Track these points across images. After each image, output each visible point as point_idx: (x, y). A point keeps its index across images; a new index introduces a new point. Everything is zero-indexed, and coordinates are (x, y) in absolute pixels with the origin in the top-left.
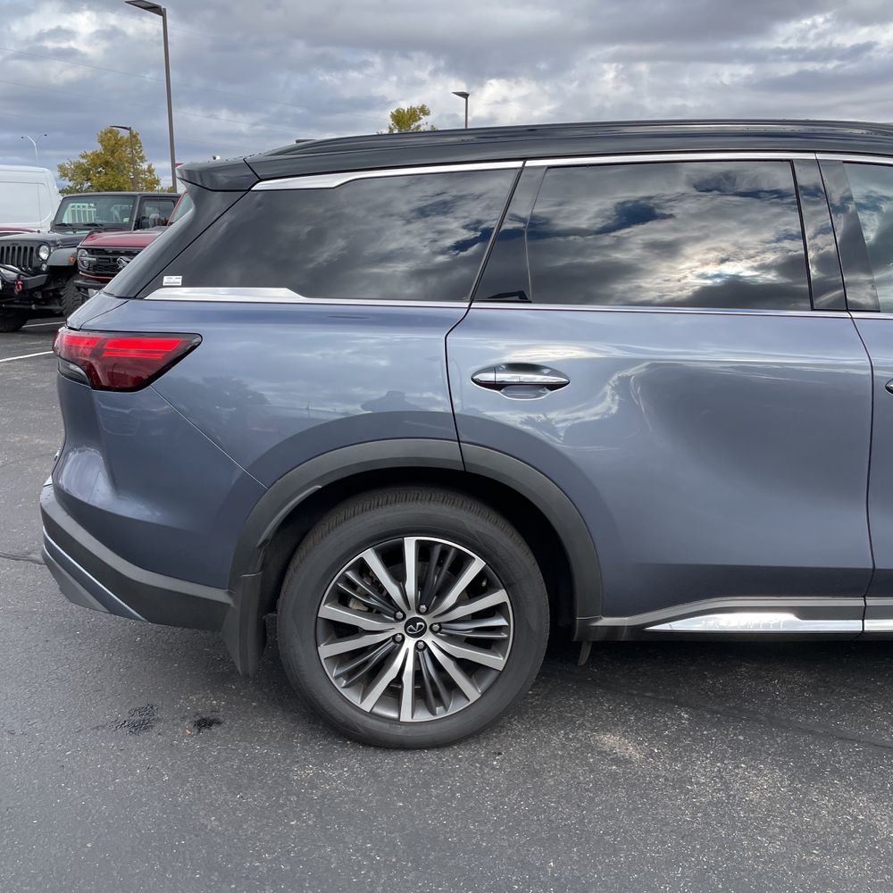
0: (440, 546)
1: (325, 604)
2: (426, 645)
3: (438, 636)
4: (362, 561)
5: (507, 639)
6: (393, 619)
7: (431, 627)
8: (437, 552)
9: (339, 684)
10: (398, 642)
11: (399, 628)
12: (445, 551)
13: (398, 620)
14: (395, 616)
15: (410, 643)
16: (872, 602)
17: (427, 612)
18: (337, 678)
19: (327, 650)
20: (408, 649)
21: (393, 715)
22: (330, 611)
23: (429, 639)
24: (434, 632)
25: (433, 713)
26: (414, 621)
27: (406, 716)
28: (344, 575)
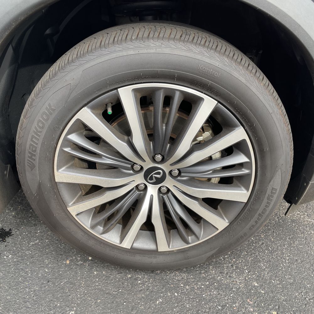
0: (162, 91)
1: (58, 169)
2: (169, 190)
3: (179, 181)
4: (80, 122)
5: (249, 175)
6: (131, 172)
7: (170, 173)
8: (160, 99)
9: (97, 232)
11: (139, 179)
14: (132, 168)
15: (152, 191)
17: (163, 161)
18: (93, 227)
20: (152, 196)
21: (151, 246)
23: (169, 183)
25: (187, 242)
27: (163, 246)
28: (66, 139)
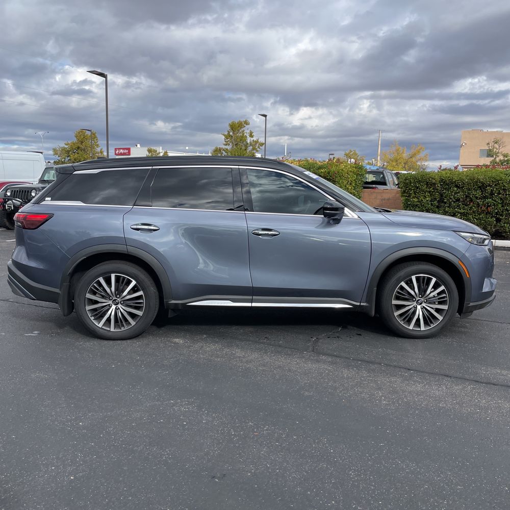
1: (88, 293)
2: (119, 308)
3: (123, 305)
4: (99, 281)
5: (143, 306)
7: (120, 302)
8: (122, 278)
9: (92, 318)
10: (110, 306)
11: (110, 302)
12: (124, 278)
13: (110, 300)
14: (109, 298)
15: (114, 307)
16: (254, 297)
17: (119, 297)
18: (91, 316)
19: (88, 308)
20: (113, 309)
21: (109, 329)
22: (89, 296)
23: (119, 306)
24: (121, 304)
25: (121, 329)
26: (115, 300)
27: (112, 329)
28: (93, 285)
